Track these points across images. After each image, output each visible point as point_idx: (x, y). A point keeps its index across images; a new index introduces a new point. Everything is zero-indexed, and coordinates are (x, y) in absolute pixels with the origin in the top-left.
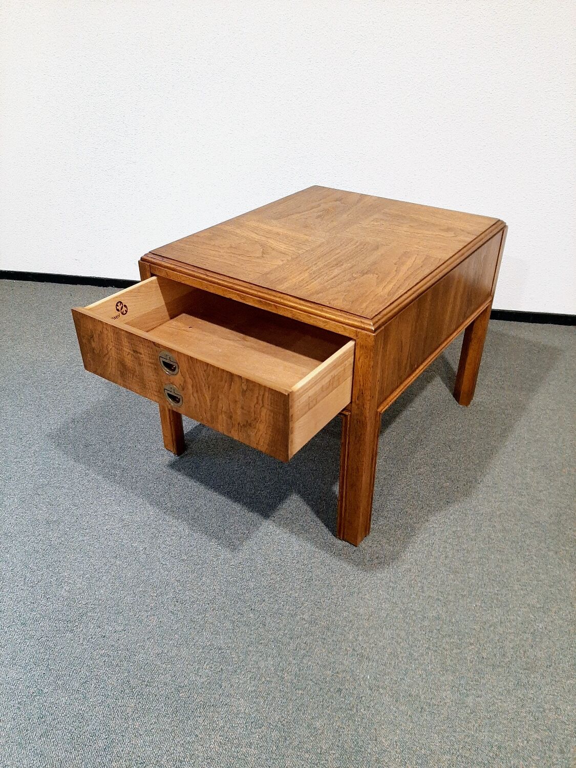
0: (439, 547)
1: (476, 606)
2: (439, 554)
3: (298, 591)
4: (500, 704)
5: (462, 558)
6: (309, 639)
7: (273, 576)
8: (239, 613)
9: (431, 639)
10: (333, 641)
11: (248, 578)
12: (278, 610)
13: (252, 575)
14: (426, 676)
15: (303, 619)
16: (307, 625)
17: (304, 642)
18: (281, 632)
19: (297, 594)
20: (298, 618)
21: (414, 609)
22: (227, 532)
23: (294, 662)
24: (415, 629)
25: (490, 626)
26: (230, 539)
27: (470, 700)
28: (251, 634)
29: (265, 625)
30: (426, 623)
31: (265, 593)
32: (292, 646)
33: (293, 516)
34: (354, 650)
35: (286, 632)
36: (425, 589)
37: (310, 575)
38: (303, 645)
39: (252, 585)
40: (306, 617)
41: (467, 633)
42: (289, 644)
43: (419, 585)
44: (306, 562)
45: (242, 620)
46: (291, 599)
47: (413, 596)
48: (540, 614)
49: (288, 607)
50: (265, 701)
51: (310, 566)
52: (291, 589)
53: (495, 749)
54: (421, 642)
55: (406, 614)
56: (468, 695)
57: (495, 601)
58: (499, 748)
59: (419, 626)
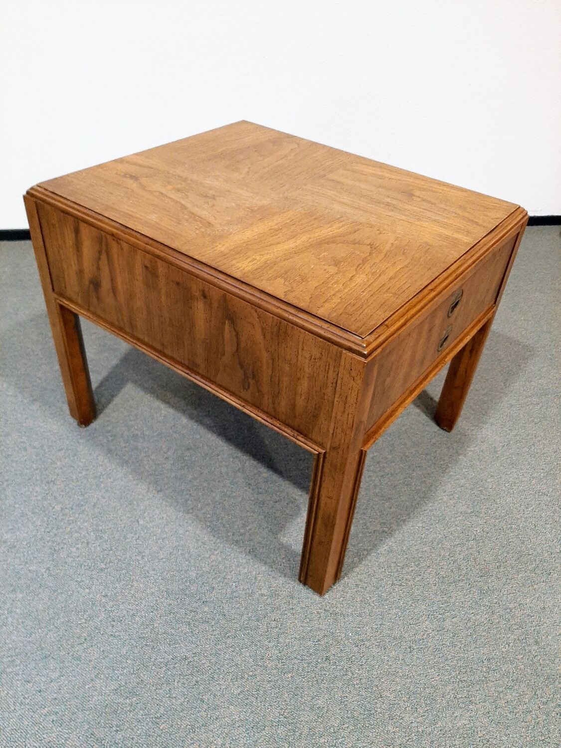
1: (419, 527)
3: (246, 566)
4: (474, 618)
5: (389, 483)
7: (213, 557)
8: (191, 611)
9: (392, 574)
10: (302, 608)
11: (186, 568)
12: (233, 592)
13: (190, 562)
14: (402, 613)
15: (262, 595)
17: (273, 619)
18: (245, 617)
19: (246, 570)
20: (257, 596)
21: (365, 548)
22: (141, 522)
23: (271, 645)
24: (374, 568)
25: (438, 544)
26: (148, 529)
27: (448, 624)
29: (225, 615)
30: (382, 559)
31: (211, 579)
32: (262, 629)
33: (209, 484)
34: (325, 610)
35: (250, 615)
36: (368, 524)
37: (252, 544)
38: (273, 624)
40: (264, 591)
41: (421, 557)
42: (257, 627)
43: (361, 522)
44: (242, 531)
45: (197, 617)
46: (241, 577)
47: (360, 535)
48: (474, 518)
49: (242, 587)
50: (257, 698)
51: (247, 534)
52: (238, 566)
53: (486, 662)
54: (384, 580)
55: (360, 555)
56: (444, 620)
57: (433, 518)
58: (489, 660)
59: (377, 564)
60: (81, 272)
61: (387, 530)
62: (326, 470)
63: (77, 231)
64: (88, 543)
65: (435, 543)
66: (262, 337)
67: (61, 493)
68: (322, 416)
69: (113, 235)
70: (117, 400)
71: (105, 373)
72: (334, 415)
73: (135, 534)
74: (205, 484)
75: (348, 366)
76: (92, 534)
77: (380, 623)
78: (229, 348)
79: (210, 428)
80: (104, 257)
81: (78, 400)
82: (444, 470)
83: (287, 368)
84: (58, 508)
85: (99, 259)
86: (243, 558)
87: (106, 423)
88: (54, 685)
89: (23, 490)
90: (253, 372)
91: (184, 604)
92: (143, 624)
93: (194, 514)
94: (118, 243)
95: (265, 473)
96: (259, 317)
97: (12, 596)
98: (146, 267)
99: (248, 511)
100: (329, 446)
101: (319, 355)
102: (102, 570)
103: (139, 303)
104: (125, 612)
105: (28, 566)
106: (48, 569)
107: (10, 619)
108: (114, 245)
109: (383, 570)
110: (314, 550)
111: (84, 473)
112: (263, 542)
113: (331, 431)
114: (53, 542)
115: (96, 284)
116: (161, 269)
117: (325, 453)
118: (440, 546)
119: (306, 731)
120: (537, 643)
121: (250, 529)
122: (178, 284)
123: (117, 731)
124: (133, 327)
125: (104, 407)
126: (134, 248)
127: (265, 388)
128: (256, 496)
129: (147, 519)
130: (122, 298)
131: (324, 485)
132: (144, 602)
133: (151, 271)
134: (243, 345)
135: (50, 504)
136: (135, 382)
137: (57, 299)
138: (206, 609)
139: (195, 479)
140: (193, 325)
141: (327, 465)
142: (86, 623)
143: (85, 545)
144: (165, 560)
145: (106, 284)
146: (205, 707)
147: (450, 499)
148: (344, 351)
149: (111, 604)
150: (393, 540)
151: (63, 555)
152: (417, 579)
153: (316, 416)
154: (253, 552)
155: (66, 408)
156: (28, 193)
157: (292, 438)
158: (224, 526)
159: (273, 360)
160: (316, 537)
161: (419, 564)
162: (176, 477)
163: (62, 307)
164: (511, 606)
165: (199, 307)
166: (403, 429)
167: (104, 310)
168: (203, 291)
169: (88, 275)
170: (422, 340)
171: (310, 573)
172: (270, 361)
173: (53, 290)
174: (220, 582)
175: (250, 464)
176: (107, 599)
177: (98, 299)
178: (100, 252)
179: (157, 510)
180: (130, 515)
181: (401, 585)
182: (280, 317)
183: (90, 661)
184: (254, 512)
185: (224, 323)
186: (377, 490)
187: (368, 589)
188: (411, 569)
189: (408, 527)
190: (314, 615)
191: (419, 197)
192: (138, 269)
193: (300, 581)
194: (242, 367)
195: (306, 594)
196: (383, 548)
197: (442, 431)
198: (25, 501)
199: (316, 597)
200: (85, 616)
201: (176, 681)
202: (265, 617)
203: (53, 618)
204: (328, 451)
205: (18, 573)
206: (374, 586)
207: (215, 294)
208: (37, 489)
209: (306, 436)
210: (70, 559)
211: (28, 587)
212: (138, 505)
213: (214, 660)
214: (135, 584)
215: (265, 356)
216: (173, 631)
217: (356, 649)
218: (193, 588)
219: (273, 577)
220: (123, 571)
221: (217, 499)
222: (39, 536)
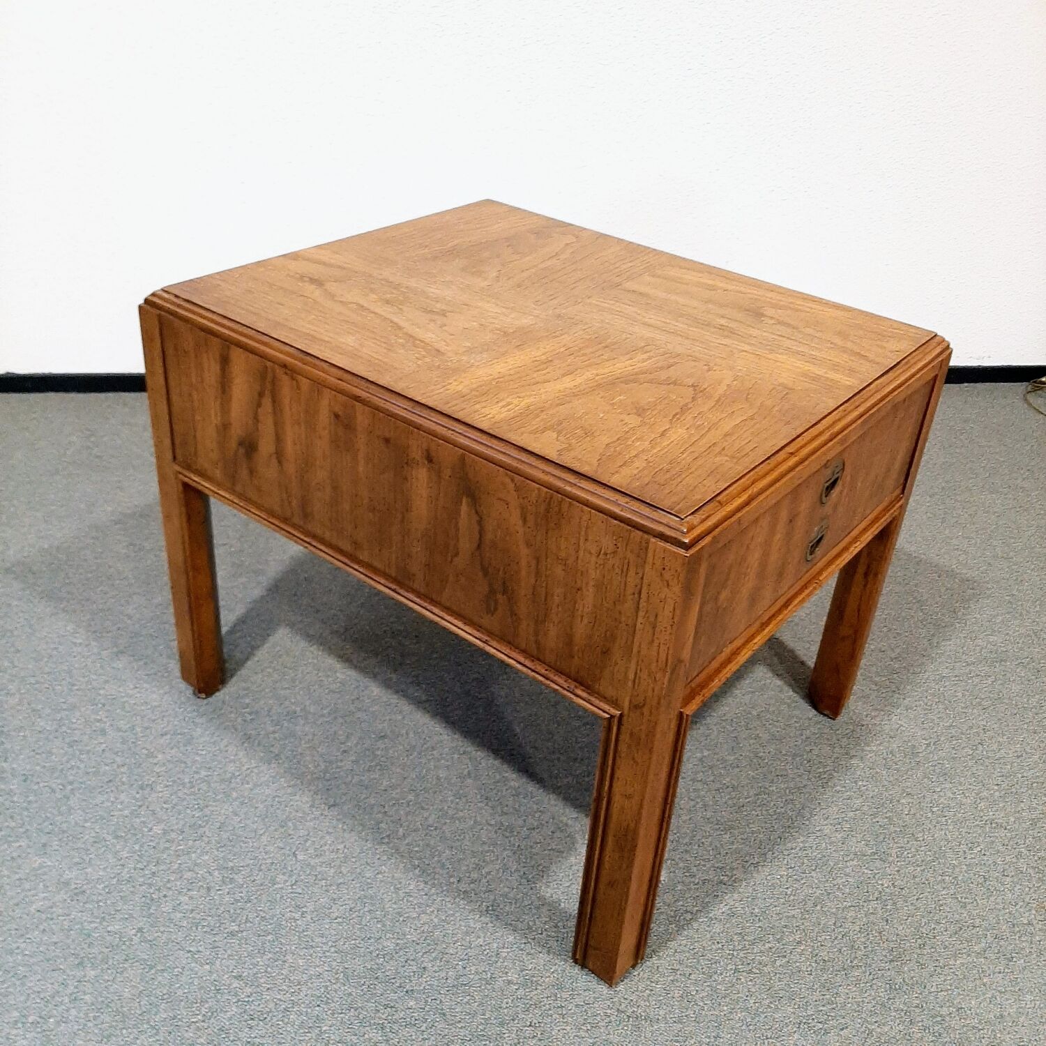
1: (781, 876)
2: (692, 803)
3: (480, 933)
4: (879, 1030)
5: (730, 802)
6: (534, 1016)
7: (424, 918)
8: (386, 1006)
9: (735, 953)
10: (577, 1006)
11: (377, 935)
12: (458, 976)
13: (384, 926)
14: (753, 1019)
15: (510, 982)
17: (528, 1024)
18: (479, 1018)
20: (500, 983)
21: (689, 909)
22: (300, 857)
24: (704, 943)
25: (815, 905)
26: (313, 868)
29: (444, 1015)
30: (717, 928)
31: (421, 954)
33: (417, 796)
34: (618, 1010)
35: (488, 1015)
37: (492, 897)
39: (390, 945)
40: (513, 976)
41: (786, 926)
42: (501, 1035)
43: (681, 865)
44: (475, 875)
45: (396, 1017)
46: (472, 952)
47: (680, 887)
49: (473, 969)
51: (484, 881)
52: (467, 933)
54: (722, 963)
55: (679, 921)
56: (826, 1033)
57: (806, 861)
59: (708, 936)
60: (225, 427)
61: (726, 879)
62: (623, 747)
63: (225, 361)
64: (209, 889)
65: (810, 904)
66: (520, 522)
67: (165, 806)
68: (617, 654)
69: (285, 366)
70: (262, 654)
71: (240, 610)
72: (635, 650)
73: (290, 876)
74: (411, 797)
75: (658, 562)
76: (216, 873)
77: (713, 1034)
78: (466, 544)
79: (419, 703)
80: (267, 401)
82: (825, 781)
83: (559, 571)
84: (158, 830)
85: (259, 405)
86: (475, 921)
87: (242, 693)
89: (100, 799)
90: (504, 583)
91: (374, 995)
92: (301, 1026)
93: (391, 845)
94: (293, 379)
95: (514, 780)
96: (517, 489)
97: (79, 974)
98: (337, 416)
99: (484, 843)
100: (626, 704)
101: (611, 548)
102: (232, 934)
103: (321, 475)
104: (271, 1005)
105: (105, 923)
106: (140, 930)
107: (73, 1012)
108: (285, 380)
109: (720, 946)
110: (600, 897)
111: (203, 773)
112: (511, 895)
113: (631, 676)
114: (150, 885)
115: (249, 446)
116: (362, 418)
117: (621, 714)
118: (818, 908)
121: (489, 873)
122: (387, 441)
124: (306, 516)
125: (241, 663)
126: (319, 385)
127: (523, 608)
128: (498, 818)
129: (311, 851)
130: (291, 468)
131: (618, 774)
132: (304, 988)
133: (343, 421)
134: (489, 536)
135: (144, 822)
136: (292, 625)
137: (180, 473)
138: (412, 1003)
139: (393, 787)
140: (407, 509)
141: (625, 737)
142: (203, 1021)
143: (203, 891)
144: (340, 920)
145: (266, 446)
147: (837, 831)
148: (653, 540)
149: (248, 990)
150: (736, 896)
151: (167, 908)
152: (778, 963)
153: (606, 652)
154: (493, 911)
155: (175, 667)
156: (146, 301)
157: (565, 692)
158: (443, 866)
159: (538, 560)
160: (604, 872)
161: (782, 939)
162: (361, 783)
163: (186, 486)
164: (944, 1011)
165: (421, 477)
166: (755, 713)
167: (259, 489)
168: (428, 451)
169: (237, 431)
170: (778, 536)
171: (592, 942)
172: (533, 563)
173: (175, 458)
174: (435, 959)
175: (487, 763)
176: (241, 983)
177: (252, 472)
178: (261, 395)
179: (328, 837)
180: (281, 845)
181: (750, 972)
182: (549, 487)
184: (495, 845)
185: (459, 503)
186: (709, 814)
187: (692, 977)
188: (768, 945)
189: (762, 876)
190: (598, 1018)
191: (772, 318)
192: (324, 417)
193: (576, 961)
194: (486, 573)
195: (584, 982)
196: (719, 910)
197: (821, 718)
198: (102, 817)
199: (603, 988)
200: (203, 1009)
202: (513, 1020)
203: (149, 1012)
204: (626, 712)
205: (89, 936)
206: (703, 973)
207: (447, 456)
208: (123, 797)
209: (588, 688)
210: (179, 915)
211: (105, 960)
212: (295, 828)
214: (289, 958)
215: (524, 551)
218: (390, 967)
219: (528, 954)
220: (269, 937)
221: (430, 821)
222: (125, 875)
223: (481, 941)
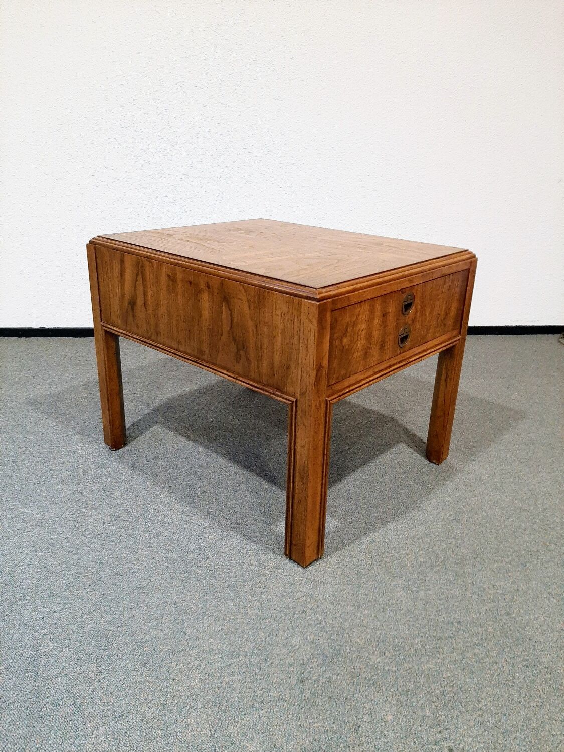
0: (356, 492)
3: (239, 544)
4: (447, 592)
5: (378, 497)
6: (263, 579)
7: (211, 538)
8: (186, 572)
9: (373, 557)
10: (285, 575)
11: (186, 544)
12: (225, 561)
13: (190, 540)
14: (379, 584)
15: (251, 565)
16: (257, 569)
17: (258, 582)
18: (233, 579)
20: (246, 565)
21: (350, 539)
22: (152, 512)
23: (253, 599)
24: (356, 553)
25: (419, 539)
26: (157, 517)
27: (421, 594)
28: (203, 586)
29: (215, 576)
30: (364, 547)
31: (207, 552)
32: (248, 587)
33: (215, 490)
34: (307, 578)
35: (237, 578)
36: (355, 523)
37: (247, 531)
38: (258, 585)
39: (192, 548)
40: (253, 562)
42: (244, 586)
44: (240, 522)
45: (190, 576)
46: (234, 552)
47: (346, 529)
49: (233, 559)
50: (235, 635)
51: (244, 524)
52: (232, 545)
53: (456, 624)
54: (365, 561)
55: (344, 543)
56: (418, 591)
57: (416, 521)
58: (459, 623)
59: (359, 550)
60: (123, 295)
61: (371, 527)
62: (299, 418)
63: (122, 262)
64: (104, 523)
65: (416, 539)
66: (248, 309)
67: (88, 491)
68: (293, 366)
69: (147, 257)
70: (147, 435)
71: (138, 418)
72: (300, 362)
75: (306, 311)
76: (109, 517)
78: (226, 328)
79: (223, 455)
80: (140, 277)
81: (112, 423)
83: (265, 329)
84: (83, 500)
85: (137, 280)
86: (237, 540)
87: (133, 449)
88: (57, 615)
90: (243, 344)
91: (180, 567)
93: (199, 509)
94: (150, 262)
96: (246, 291)
98: (169, 276)
99: (247, 509)
100: (298, 394)
101: (287, 310)
102: (112, 541)
103: (163, 310)
104: (127, 570)
105: (50, 535)
106: (67, 538)
108: (147, 263)
109: (365, 554)
110: (295, 512)
111: (109, 479)
112: (257, 530)
113: (299, 378)
114: (75, 521)
115: (133, 304)
116: (179, 275)
117: (296, 400)
119: (277, 661)
120: (508, 614)
121: (247, 521)
122: (190, 283)
123: (105, 649)
124: (158, 333)
126: (161, 262)
127: (252, 356)
130: (150, 311)
131: (298, 435)
133: (172, 278)
134: (235, 320)
135: (76, 497)
137: (104, 326)
138: (199, 571)
139: (203, 486)
140: (201, 316)
141: (299, 412)
142: (92, 575)
143: (102, 524)
145: (140, 302)
146: (187, 637)
147: (434, 510)
148: (303, 300)
149: (117, 563)
150: (376, 534)
152: (395, 562)
153: (288, 368)
154: (248, 537)
156: (90, 241)
157: (272, 395)
159: (256, 326)
160: (296, 496)
163: (106, 332)
165: (205, 296)
166: (396, 461)
167: (137, 326)
168: (207, 283)
169: (127, 297)
171: (294, 543)
172: (254, 329)
173: (101, 320)
174: (214, 554)
176: (114, 560)
177: (134, 316)
178: (137, 275)
179: (167, 505)
180: (143, 507)
182: (259, 286)
183: (91, 600)
184: (252, 510)
185: (221, 307)
187: (348, 566)
188: (390, 555)
190: (296, 581)
192: (164, 278)
193: (286, 556)
194: (235, 341)
195: (290, 567)
196: (366, 540)
197: (431, 464)
198: (56, 495)
199: (300, 569)
200: (93, 570)
201: (165, 618)
202: (251, 580)
203: (65, 570)
204: (299, 398)
205: (41, 539)
206: (354, 565)
207: (215, 283)
208: (68, 487)
209: (281, 391)
210: (87, 533)
211: (48, 549)
213: (200, 605)
214: (140, 551)
215: (250, 324)
216: (167, 584)
217: (332, 607)
218: (190, 557)
219: (263, 554)
220: (131, 543)
221: (220, 500)
222: (64, 516)
223: (239, 548)
